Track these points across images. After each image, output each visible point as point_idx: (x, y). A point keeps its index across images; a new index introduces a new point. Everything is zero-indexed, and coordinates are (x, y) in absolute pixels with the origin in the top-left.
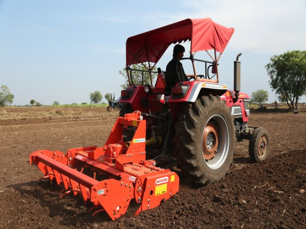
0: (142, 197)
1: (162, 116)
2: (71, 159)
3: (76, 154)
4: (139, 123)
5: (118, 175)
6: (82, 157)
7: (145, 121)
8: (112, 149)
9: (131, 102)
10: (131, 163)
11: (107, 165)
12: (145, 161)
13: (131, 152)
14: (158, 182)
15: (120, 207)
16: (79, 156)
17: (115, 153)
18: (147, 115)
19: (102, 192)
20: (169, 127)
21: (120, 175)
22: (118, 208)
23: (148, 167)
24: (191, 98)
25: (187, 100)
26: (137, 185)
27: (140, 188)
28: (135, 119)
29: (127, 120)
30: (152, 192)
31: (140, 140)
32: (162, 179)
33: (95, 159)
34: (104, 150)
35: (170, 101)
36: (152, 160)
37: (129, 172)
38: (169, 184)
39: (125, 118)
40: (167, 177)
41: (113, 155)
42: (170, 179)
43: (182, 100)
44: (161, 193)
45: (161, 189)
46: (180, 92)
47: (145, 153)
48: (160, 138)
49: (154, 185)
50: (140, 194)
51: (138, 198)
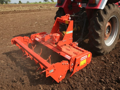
0: (73, 68)
1: (80, 15)
2: (33, 40)
3: (35, 37)
4: (69, 22)
5: (59, 53)
6: (38, 39)
7: (73, 21)
8: (54, 37)
9: (63, 7)
10: (65, 45)
11: (52, 46)
12: (72, 43)
13: (65, 39)
14: (82, 59)
15: (62, 76)
16: (37, 38)
17: (56, 39)
18: (73, 16)
19: (52, 71)
20: (85, 22)
21: (60, 53)
22: (61, 77)
23: (74, 47)
24: (101, 7)
25: (99, 8)
26: (71, 62)
27: (73, 64)
28: (66, 20)
29: (62, 20)
30: (78, 65)
31: (69, 32)
32: (84, 57)
33: (45, 41)
34: (50, 36)
35: (87, 8)
36: (76, 42)
37: (65, 52)
38: (87, 59)
39: (61, 19)
40: (87, 56)
41: (55, 40)
42: (88, 56)
43: (95, 8)
44: (83, 64)
45: (83, 62)
46: (94, 2)
47: (72, 38)
48: (79, 27)
49: (80, 61)
50: (72, 66)
51: (71, 69)
